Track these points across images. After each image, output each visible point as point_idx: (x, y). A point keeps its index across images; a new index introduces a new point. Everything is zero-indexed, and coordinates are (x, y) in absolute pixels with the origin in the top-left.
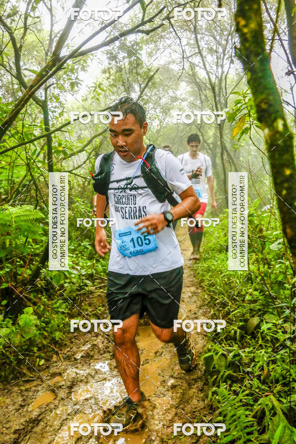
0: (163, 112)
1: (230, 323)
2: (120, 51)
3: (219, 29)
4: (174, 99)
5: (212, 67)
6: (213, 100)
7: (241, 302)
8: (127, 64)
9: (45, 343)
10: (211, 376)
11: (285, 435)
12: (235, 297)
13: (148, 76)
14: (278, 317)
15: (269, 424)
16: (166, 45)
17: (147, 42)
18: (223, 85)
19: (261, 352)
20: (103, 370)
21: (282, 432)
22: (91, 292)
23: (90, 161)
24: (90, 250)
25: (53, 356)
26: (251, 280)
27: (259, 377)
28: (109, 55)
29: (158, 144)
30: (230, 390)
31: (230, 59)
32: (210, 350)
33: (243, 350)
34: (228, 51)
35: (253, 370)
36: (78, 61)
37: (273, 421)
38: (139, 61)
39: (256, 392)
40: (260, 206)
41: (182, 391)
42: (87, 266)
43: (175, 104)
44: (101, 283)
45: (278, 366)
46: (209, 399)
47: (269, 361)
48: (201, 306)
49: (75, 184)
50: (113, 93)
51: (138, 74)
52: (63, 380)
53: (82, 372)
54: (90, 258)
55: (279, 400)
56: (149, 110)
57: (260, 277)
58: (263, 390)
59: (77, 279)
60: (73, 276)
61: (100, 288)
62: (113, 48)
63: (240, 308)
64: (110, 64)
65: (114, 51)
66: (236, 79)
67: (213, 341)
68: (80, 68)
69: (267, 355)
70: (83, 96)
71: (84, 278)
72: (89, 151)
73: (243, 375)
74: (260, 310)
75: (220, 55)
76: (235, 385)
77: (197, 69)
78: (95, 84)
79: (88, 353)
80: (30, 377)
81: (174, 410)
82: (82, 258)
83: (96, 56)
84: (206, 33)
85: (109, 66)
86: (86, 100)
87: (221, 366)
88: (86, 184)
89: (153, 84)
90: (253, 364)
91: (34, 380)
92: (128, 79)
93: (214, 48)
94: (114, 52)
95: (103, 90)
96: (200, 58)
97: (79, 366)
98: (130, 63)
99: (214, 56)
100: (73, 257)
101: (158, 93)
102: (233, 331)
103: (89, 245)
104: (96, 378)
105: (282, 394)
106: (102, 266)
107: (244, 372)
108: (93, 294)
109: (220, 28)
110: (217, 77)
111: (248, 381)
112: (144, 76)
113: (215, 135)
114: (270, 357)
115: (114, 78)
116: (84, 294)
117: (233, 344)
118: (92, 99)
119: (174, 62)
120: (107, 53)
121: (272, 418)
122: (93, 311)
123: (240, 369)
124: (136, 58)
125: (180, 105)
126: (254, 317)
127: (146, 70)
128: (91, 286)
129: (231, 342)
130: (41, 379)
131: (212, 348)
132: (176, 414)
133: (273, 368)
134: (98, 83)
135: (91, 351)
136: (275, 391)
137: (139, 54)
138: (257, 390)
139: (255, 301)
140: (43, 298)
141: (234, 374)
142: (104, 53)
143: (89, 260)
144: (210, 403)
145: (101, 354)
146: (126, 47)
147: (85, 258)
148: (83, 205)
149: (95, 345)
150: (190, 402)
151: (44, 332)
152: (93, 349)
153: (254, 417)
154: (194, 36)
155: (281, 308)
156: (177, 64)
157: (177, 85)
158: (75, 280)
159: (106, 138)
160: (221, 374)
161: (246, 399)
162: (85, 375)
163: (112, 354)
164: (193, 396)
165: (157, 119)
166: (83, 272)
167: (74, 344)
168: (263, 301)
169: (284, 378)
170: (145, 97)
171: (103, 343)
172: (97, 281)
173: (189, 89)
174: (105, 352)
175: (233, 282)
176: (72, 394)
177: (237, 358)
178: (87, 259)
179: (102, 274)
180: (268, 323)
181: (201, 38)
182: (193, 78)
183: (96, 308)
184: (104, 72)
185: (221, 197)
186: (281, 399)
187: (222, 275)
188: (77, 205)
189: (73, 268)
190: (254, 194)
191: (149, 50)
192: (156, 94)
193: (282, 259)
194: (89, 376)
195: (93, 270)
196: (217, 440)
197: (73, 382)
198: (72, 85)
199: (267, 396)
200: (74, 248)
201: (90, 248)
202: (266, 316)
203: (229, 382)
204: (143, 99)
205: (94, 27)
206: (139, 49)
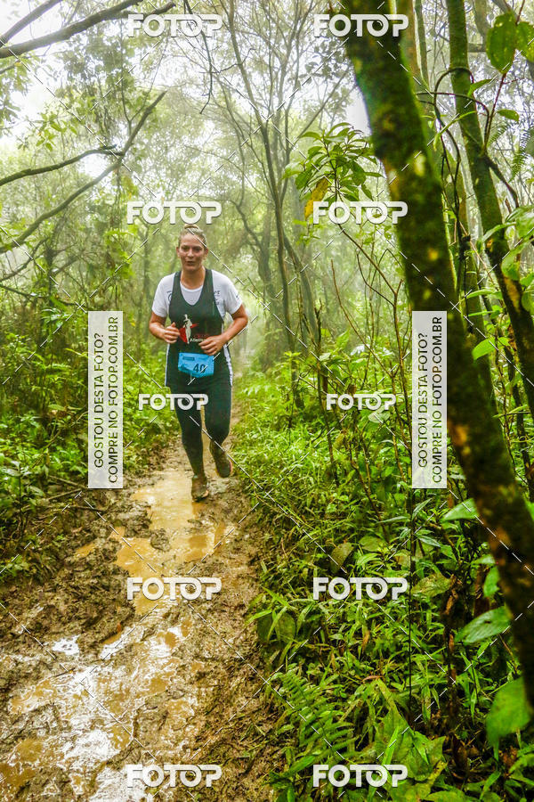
0: (172, 175)
1: (299, 555)
2: (91, 56)
3: (274, 25)
4: (194, 152)
5: (261, 95)
6: (264, 154)
7: (319, 517)
8: (103, 82)
10: (268, 652)
11: (403, 745)
12: (307, 508)
13: (144, 106)
14: (384, 541)
15: (374, 730)
16: (177, 48)
17: (141, 42)
18: (282, 128)
19: (357, 605)
20: (68, 653)
21: (398, 742)
22: (42, 509)
23: (35, 264)
24: (38, 431)
26: (336, 478)
27: (354, 649)
28: (69, 62)
29: (162, 235)
30: (304, 675)
31: (294, 82)
32: (265, 606)
33: (324, 603)
34: (292, 67)
35: (344, 635)
36: (9, 69)
37: (382, 725)
38: (127, 77)
39: (350, 675)
40: (348, 347)
41: (216, 683)
42: (33, 461)
43: (194, 161)
44: (61, 491)
45: (387, 627)
46: (267, 694)
47: (371, 619)
48: (246, 528)
49: (7, 307)
50: (79, 136)
51: (125, 102)
53: (27, 659)
54: (39, 444)
55: (390, 687)
56: (146, 172)
57: (353, 471)
58: (363, 671)
59: (15, 484)
60: (6, 478)
61: (59, 500)
62: (77, 49)
63: (317, 527)
64: (71, 79)
65: (80, 54)
66: (303, 118)
67: (270, 588)
68: (12, 83)
69: (366, 610)
70: (18, 139)
71: (28, 482)
72: (34, 245)
73: (326, 647)
74: (352, 530)
75: (277, 74)
76: (312, 665)
77: (235, 96)
78: (43, 115)
79: (37, 623)
81: (203, 718)
82: (23, 446)
83: (43, 61)
84: (252, 31)
85: (68, 83)
86: (26, 146)
87: (287, 634)
88: (28, 307)
90: (343, 626)
92: (106, 111)
93: (266, 59)
94: (79, 57)
95: (58, 129)
96: (240, 77)
97: (22, 647)
98: (110, 80)
99: (265, 75)
100: (5, 444)
101: (162, 139)
102: (306, 570)
103: (35, 420)
104: (54, 669)
105: (395, 677)
106: (62, 459)
107: (328, 640)
108: (46, 512)
109: (277, 24)
110: (270, 113)
111: (336, 656)
112: (135, 106)
113: (267, 219)
114: (372, 613)
115: (79, 106)
116: (29, 512)
117: (307, 592)
118: (38, 145)
119: (192, 82)
120: (66, 58)
121: (380, 718)
122: (47, 542)
123: (320, 637)
124: (120, 71)
125: (203, 164)
126: (343, 542)
128: (42, 497)
129: (303, 590)
131: (269, 601)
132: (208, 724)
133: (379, 631)
134: (48, 115)
135: (45, 617)
136: (384, 672)
137: (127, 63)
138: (352, 673)
139: (344, 515)
141: (310, 646)
142: (59, 58)
143: (36, 448)
144: (269, 701)
145: (64, 624)
146: (102, 49)
147: (29, 445)
148: (23, 346)
149: (52, 606)
150: (232, 701)
152: (48, 614)
153: (348, 719)
154: (229, 35)
155: (390, 524)
156: (197, 85)
157: (198, 126)
158: (10, 487)
159: (66, 219)
160: (288, 647)
161: (333, 689)
162: (34, 664)
163: (83, 621)
164: (237, 690)
165: (161, 188)
166: (26, 471)
167: (10, 607)
168: (358, 513)
169: (399, 647)
170: (138, 146)
171: (66, 602)
172: (51, 487)
173: (220, 134)
174: (70, 619)
175: (302, 482)
176: (9, 702)
177: (315, 618)
178: (33, 447)
179: (63, 473)
180: (368, 552)
181: (242, 41)
182: (227, 114)
183: (53, 539)
184: (61, 94)
185: (277, 331)
186: (393, 684)
187: (282, 471)
188: (12, 347)
189: (5, 465)
190: (337, 326)
191: (146, 58)
192: (159, 143)
193: (391, 438)
194: (41, 666)
195: (45, 466)
196: (283, 765)
197: (11, 678)
199: (369, 681)
200: (6, 426)
201: (38, 426)
202: (364, 541)
203: (302, 661)
204: (135, 149)
206: (126, 54)
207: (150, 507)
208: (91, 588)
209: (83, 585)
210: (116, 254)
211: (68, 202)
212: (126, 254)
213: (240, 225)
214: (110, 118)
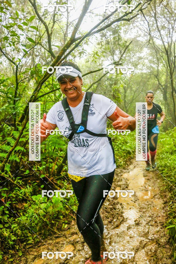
2: (108, 31)
8: (112, 39)
9: (67, 212)
13: (125, 46)
17: (124, 25)
25: (72, 221)
28: (101, 34)
38: (119, 37)
51: (119, 45)
52: (79, 238)
64: (102, 39)
70: (86, 60)
77: (155, 39)
78: (94, 52)
80: (59, 235)
85: (101, 40)
86: (88, 61)
89: (128, 50)
91: (62, 237)
95: (98, 56)
98: (114, 38)
110: (168, 43)
112: (122, 46)
115: (104, 47)
118: (92, 61)
119: (140, 36)
124: (117, 35)
127: (124, 42)
130: (66, 236)
134: (95, 52)
137: (120, 32)
140: (65, 183)
146: (111, 29)
151: (66, 205)
157: (141, 50)
173: (149, 52)
176: (85, 247)
182: (153, 46)
184: (99, 44)
185: (170, 118)
191: (125, 29)
198: (80, 53)
204: (123, 60)
205: (92, 17)
206: (119, 30)
207: (128, 180)
208: (111, 209)
209: (108, 207)
210: (116, 95)
211: (101, 78)
212: (119, 94)
213: (157, 82)
214: (114, 50)
